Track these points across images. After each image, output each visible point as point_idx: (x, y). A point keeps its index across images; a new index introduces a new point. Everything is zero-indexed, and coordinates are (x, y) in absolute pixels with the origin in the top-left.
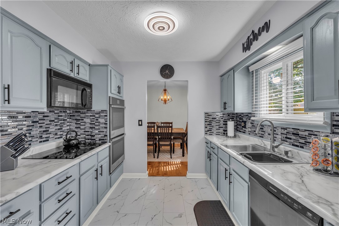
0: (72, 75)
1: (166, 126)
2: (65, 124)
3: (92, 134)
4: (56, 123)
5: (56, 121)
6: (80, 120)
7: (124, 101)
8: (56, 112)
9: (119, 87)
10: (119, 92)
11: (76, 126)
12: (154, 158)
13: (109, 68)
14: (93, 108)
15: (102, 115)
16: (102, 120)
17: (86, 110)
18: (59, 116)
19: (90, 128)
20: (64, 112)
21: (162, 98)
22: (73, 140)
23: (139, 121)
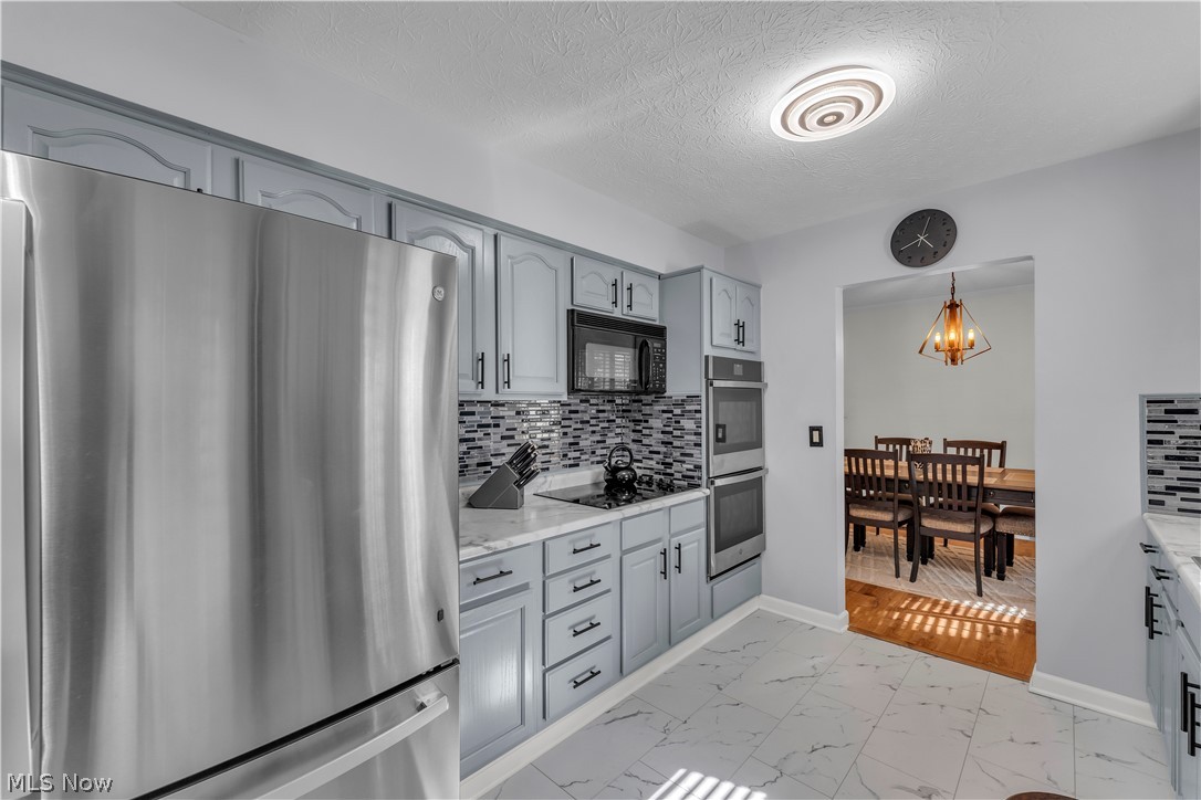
0: (617, 313)
1: (973, 458)
2: (611, 431)
3: (667, 460)
4: (594, 428)
5: (593, 422)
6: (641, 421)
7: (760, 364)
8: (592, 401)
9: (740, 326)
10: (740, 341)
11: (634, 436)
12: (897, 576)
13: (706, 275)
14: (667, 389)
15: (688, 408)
16: (688, 424)
17: (654, 396)
18: (599, 411)
19: (663, 443)
20: (608, 401)
21: (938, 338)
22: (622, 469)
23: (812, 429)
